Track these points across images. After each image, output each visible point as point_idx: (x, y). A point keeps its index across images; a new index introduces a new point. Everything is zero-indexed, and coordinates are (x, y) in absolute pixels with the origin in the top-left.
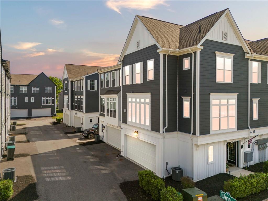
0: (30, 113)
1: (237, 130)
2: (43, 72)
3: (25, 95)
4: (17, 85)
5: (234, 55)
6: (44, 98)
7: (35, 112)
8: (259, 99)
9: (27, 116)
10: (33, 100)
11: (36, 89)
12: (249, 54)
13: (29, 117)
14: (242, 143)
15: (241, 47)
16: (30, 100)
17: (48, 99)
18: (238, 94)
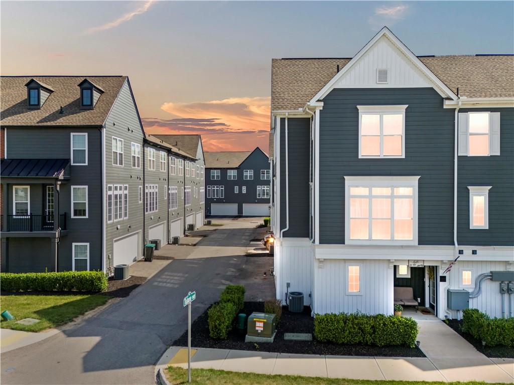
0: (240, 210)
1: (419, 244)
2: (258, 148)
3: (234, 183)
4: (224, 168)
5: (407, 106)
6: (259, 188)
7: (247, 208)
8: (491, 187)
9: (236, 214)
10: (245, 191)
11: (249, 174)
12: (452, 100)
13: (240, 216)
14: (441, 273)
15: (432, 89)
16: (240, 190)
17: (266, 188)
18: (419, 177)
